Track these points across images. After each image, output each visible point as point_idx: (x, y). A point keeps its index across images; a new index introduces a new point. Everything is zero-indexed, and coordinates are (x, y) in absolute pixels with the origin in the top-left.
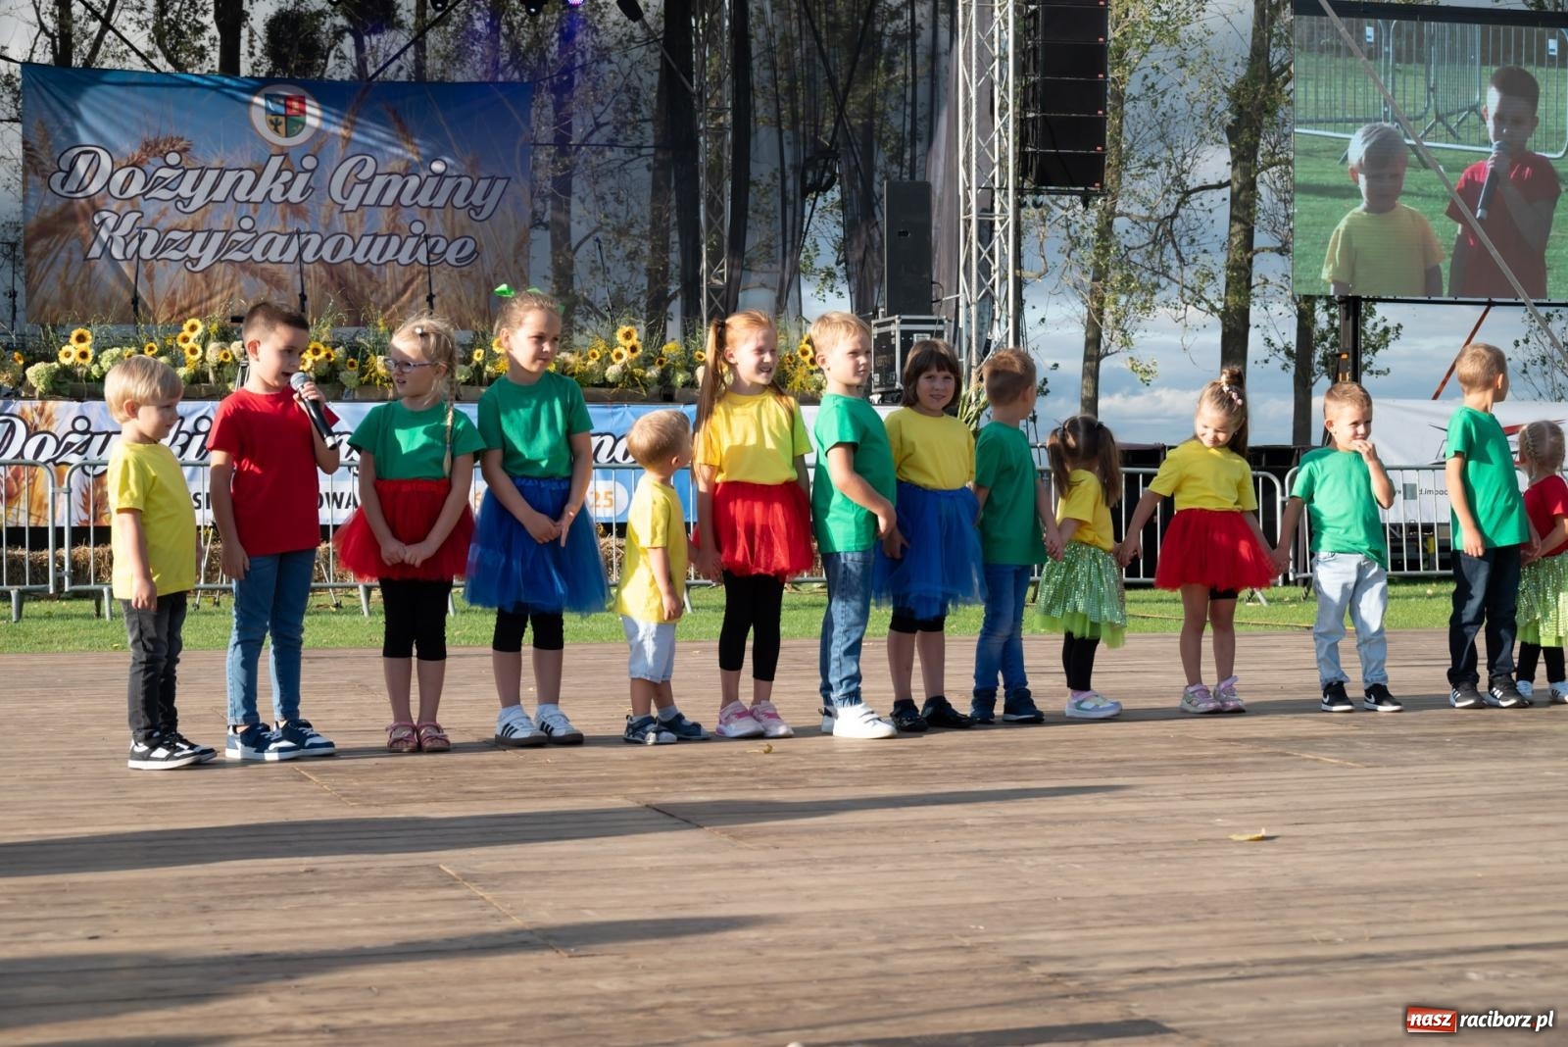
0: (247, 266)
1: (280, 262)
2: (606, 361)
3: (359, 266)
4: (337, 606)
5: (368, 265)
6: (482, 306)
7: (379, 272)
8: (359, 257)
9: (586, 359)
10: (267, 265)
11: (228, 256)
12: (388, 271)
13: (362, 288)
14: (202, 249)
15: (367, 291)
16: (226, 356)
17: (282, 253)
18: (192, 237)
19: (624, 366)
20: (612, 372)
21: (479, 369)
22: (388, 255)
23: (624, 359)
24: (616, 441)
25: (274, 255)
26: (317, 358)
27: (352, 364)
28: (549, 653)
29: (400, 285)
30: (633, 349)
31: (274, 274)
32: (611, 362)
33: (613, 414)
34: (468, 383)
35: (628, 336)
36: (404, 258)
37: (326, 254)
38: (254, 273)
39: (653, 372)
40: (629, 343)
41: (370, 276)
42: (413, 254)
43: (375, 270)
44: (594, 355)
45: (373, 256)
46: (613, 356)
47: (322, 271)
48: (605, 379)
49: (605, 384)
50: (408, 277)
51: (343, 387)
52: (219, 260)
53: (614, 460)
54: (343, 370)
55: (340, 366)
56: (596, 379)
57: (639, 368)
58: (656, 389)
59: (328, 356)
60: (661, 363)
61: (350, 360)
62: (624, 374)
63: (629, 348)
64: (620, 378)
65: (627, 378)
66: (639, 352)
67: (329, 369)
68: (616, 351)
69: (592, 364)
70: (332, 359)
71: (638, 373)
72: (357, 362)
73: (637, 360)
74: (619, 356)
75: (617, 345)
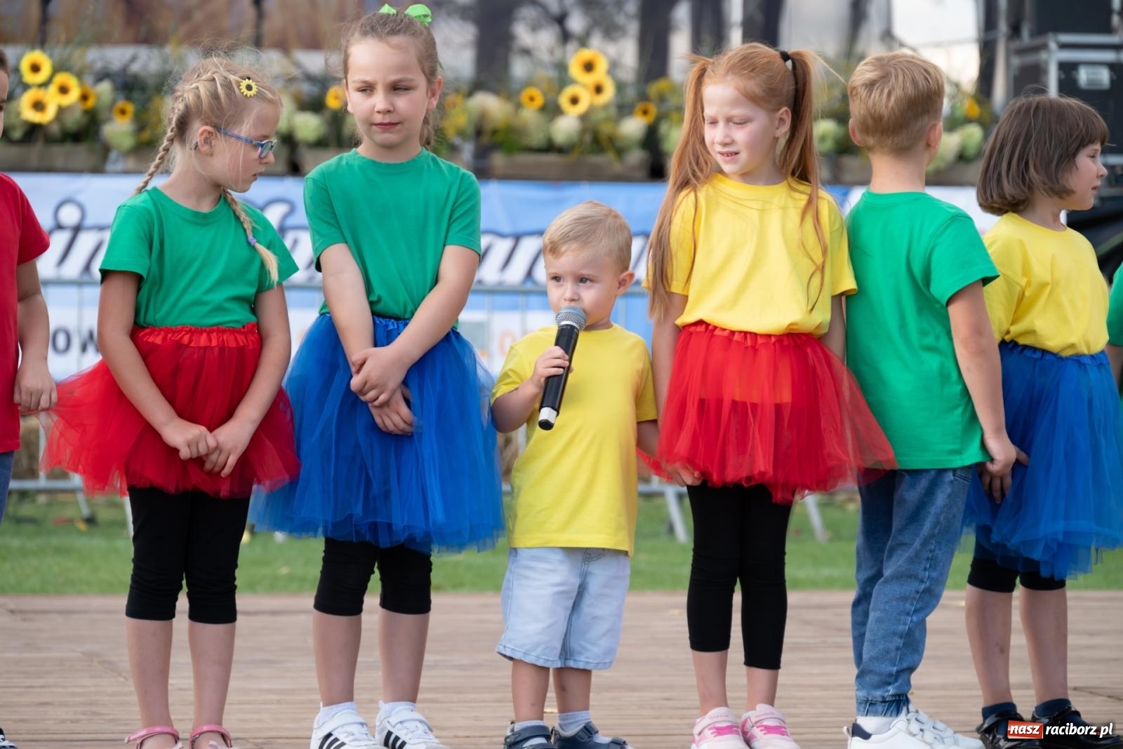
2: (552, 110)
4: (91, 521)
9: (519, 106)
19: (584, 118)
20: (566, 127)
23: (582, 107)
26: (66, 100)
27: (123, 112)
28: (407, 621)
30: (598, 89)
32: (558, 111)
34: (321, 144)
35: (589, 67)
39: (633, 127)
40: (590, 79)
46: (564, 100)
48: (551, 139)
49: (550, 147)
51: (106, 150)
54: (109, 120)
55: (103, 115)
56: (536, 139)
57: (607, 120)
58: (636, 157)
59: (84, 97)
60: (645, 112)
61: (121, 103)
62: (583, 132)
63: (592, 88)
64: (576, 139)
65: (588, 138)
66: (609, 93)
67: (84, 121)
68: (569, 91)
69: (529, 115)
70: (91, 103)
71: (606, 129)
72: (130, 108)
73: (606, 107)
74: (574, 100)
75: (571, 81)
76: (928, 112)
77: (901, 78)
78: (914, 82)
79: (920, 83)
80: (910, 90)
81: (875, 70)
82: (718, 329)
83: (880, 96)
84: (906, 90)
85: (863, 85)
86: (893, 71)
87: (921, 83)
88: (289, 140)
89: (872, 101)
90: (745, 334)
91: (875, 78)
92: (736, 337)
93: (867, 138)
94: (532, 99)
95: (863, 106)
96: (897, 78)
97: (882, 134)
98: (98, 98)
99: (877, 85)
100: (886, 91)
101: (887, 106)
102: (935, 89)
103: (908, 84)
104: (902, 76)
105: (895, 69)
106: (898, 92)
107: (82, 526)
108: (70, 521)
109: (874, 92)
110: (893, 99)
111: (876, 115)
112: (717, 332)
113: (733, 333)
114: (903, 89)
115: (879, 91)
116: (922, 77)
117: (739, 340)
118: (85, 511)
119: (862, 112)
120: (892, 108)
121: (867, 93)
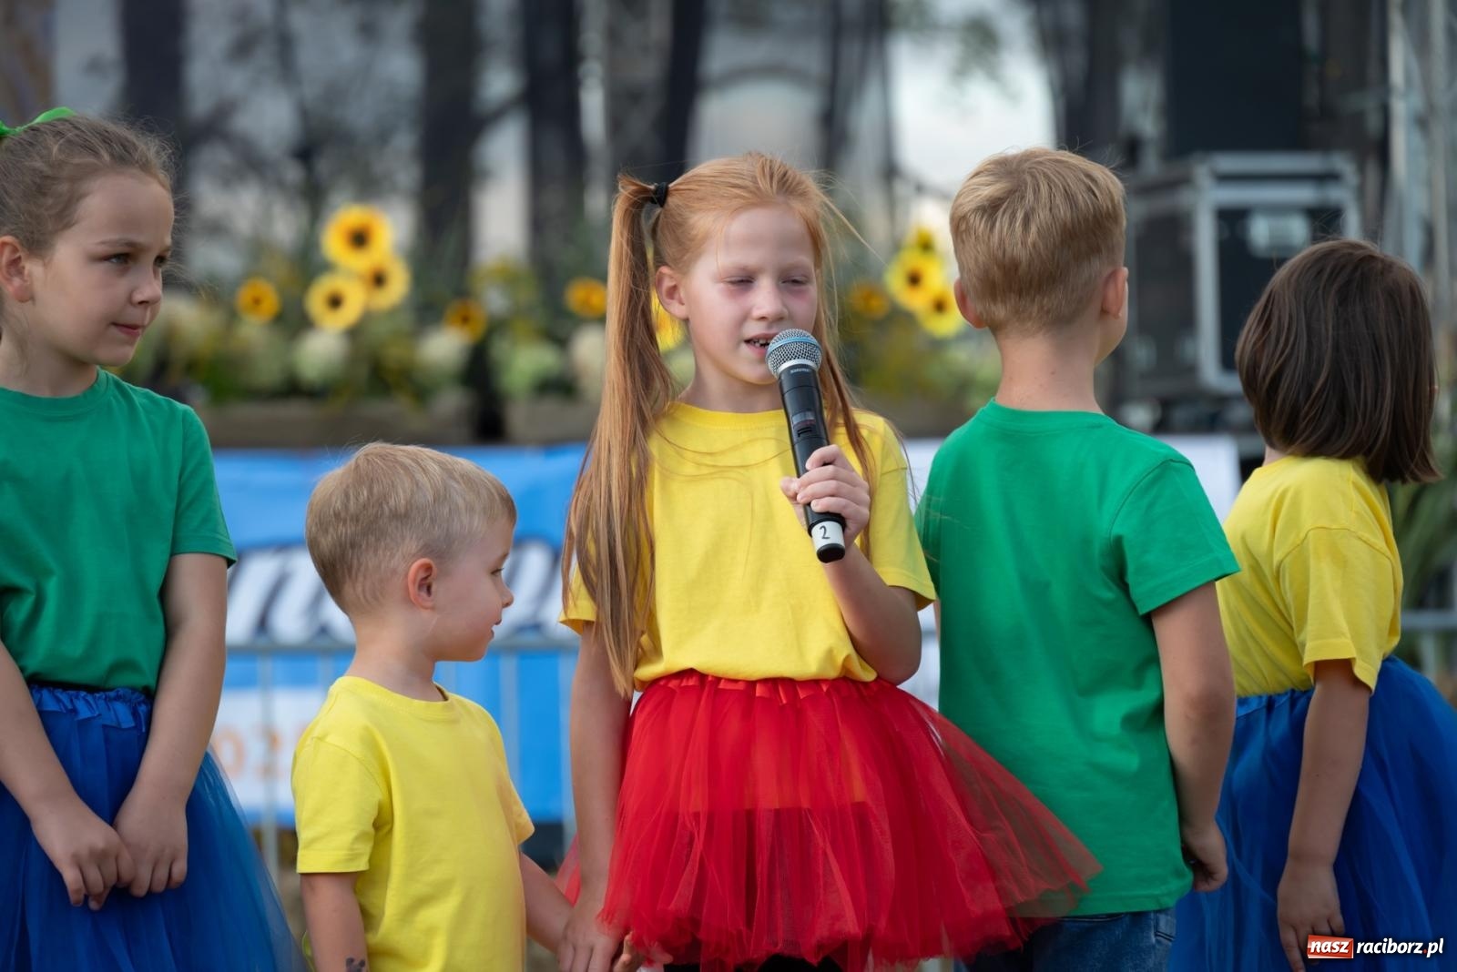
2: (293, 321)
9: (234, 316)
19: (353, 333)
20: (321, 351)
23: (350, 312)
30: (376, 281)
32: (307, 323)
35: (359, 238)
39: (444, 347)
40: (360, 262)
46: (315, 303)
48: (292, 375)
49: (293, 389)
56: (267, 372)
57: (397, 335)
58: (451, 402)
60: (465, 320)
62: (353, 360)
63: (365, 279)
64: (340, 372)
65: (363, 372)
66: (399, 286)
68: (324, 286)
69: (253, 330)
71: (394, 354)
73: (393, 312)
74: (335, 302)
75: (326, 267)
76: (1098, 250)
77: (1044, 189)
78: (1069, 197)
79: (1080, 197)
80: (1063, 211)
81: (997, 182)
82: (723, 681)
83: (1010, 225)
84: (1055, 211)
85: (977, 209)
86: (1029, 179)
87: (1082, 198)
89: (997, 237)
90: (773, 683)
91: (997, 194)
92: (759, 691)
93: (993, 308)
94: (257, 301)
95: (982, 248)
96: (1037, 191)
97: (1020, 295)
99: (1004, 206)
100: (1020, 215)
101: (1024, 243)
102: (1107, 207)
103: (1059, 200)
104: (1046, 186)
105: (1033, 176)
106: (1042, 216)
109: (999, 220)
110: (1033, 229)
111: (1007, 259)
112: (722, 685)
113: (751, 684)
114: (1051, 209)
115: (1007, 216)
116: (1083, 188)
117: (766, 695)
119: (981, 259)
120: (1034, 245)
121: (987, 221)
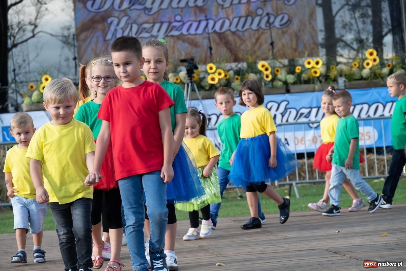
0: (180, 37)
1: (196, 34)
2: (362, 68)
3: (234, 33)
5: (237, 32)
6: (294, 46)
7: (243, 34)
8: (233, 29)
9: (352, 67)
10: (189, 36)
11: (171, 33)
12: (247, 34)
13: (236, 43)
14: (159, 31)
15: (238, 44)
16: (177, 79)
17: (196, 29)
18: (153, 26)
19: (371, 69)
20: (366, 72)
21: (299, 76)
22: (247, 26)
23: (370, 66)
24: (370, 106)
25: (192, 31)
26: (221, 77)
27: (237, 79)
29: (254, 40)
30: (375, 60)
31: (193, 40)
32: (363, 68)
33: (367, 93)
34: (295, 83)
35: (371, 54)
36: (254, 26)
37: (217, 28)
38: (184, 41)
39: (385, 71)
40: (372, 57)
41: (239, 37)
42: (259, 24)
43: (241, 34)
44: (355, 65)
45: (240, 27)
46: (365, 64)
47: (216, 37)
48: (362, 76)
49: (362, 78)
50: (257, 35)
52: (167, 36)
53: (369, 116)
54: (233, 82)
55: (232, 80)
56: (357, 77)
57: (378, 69)
59: (226, 76)
60: (389, 66)
61: (236, 76)
62: (371, 73)
63: (372, 60)
64: (369, 75)
65: (373, 75)
66: (378, 61)
67: (227, 82)
68: (366, 62)
69: (355, 69)
70: (228, 77)
71: (378, 71)
72: (239, 77)
73: (377, 65)
74: (368, 64)
75: (366, 59)
88: (285, 83)
98: (230, 75)
107: (239, 198)
108: (236, 197)
118: (239, 194)
